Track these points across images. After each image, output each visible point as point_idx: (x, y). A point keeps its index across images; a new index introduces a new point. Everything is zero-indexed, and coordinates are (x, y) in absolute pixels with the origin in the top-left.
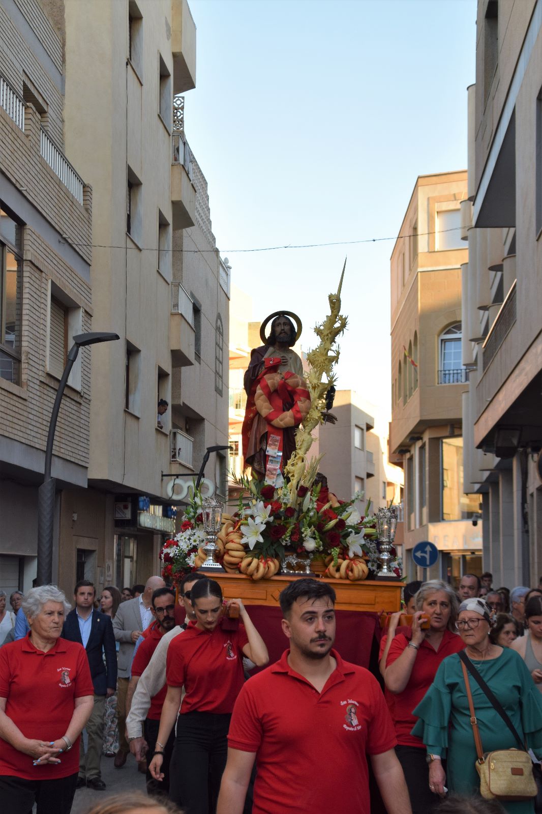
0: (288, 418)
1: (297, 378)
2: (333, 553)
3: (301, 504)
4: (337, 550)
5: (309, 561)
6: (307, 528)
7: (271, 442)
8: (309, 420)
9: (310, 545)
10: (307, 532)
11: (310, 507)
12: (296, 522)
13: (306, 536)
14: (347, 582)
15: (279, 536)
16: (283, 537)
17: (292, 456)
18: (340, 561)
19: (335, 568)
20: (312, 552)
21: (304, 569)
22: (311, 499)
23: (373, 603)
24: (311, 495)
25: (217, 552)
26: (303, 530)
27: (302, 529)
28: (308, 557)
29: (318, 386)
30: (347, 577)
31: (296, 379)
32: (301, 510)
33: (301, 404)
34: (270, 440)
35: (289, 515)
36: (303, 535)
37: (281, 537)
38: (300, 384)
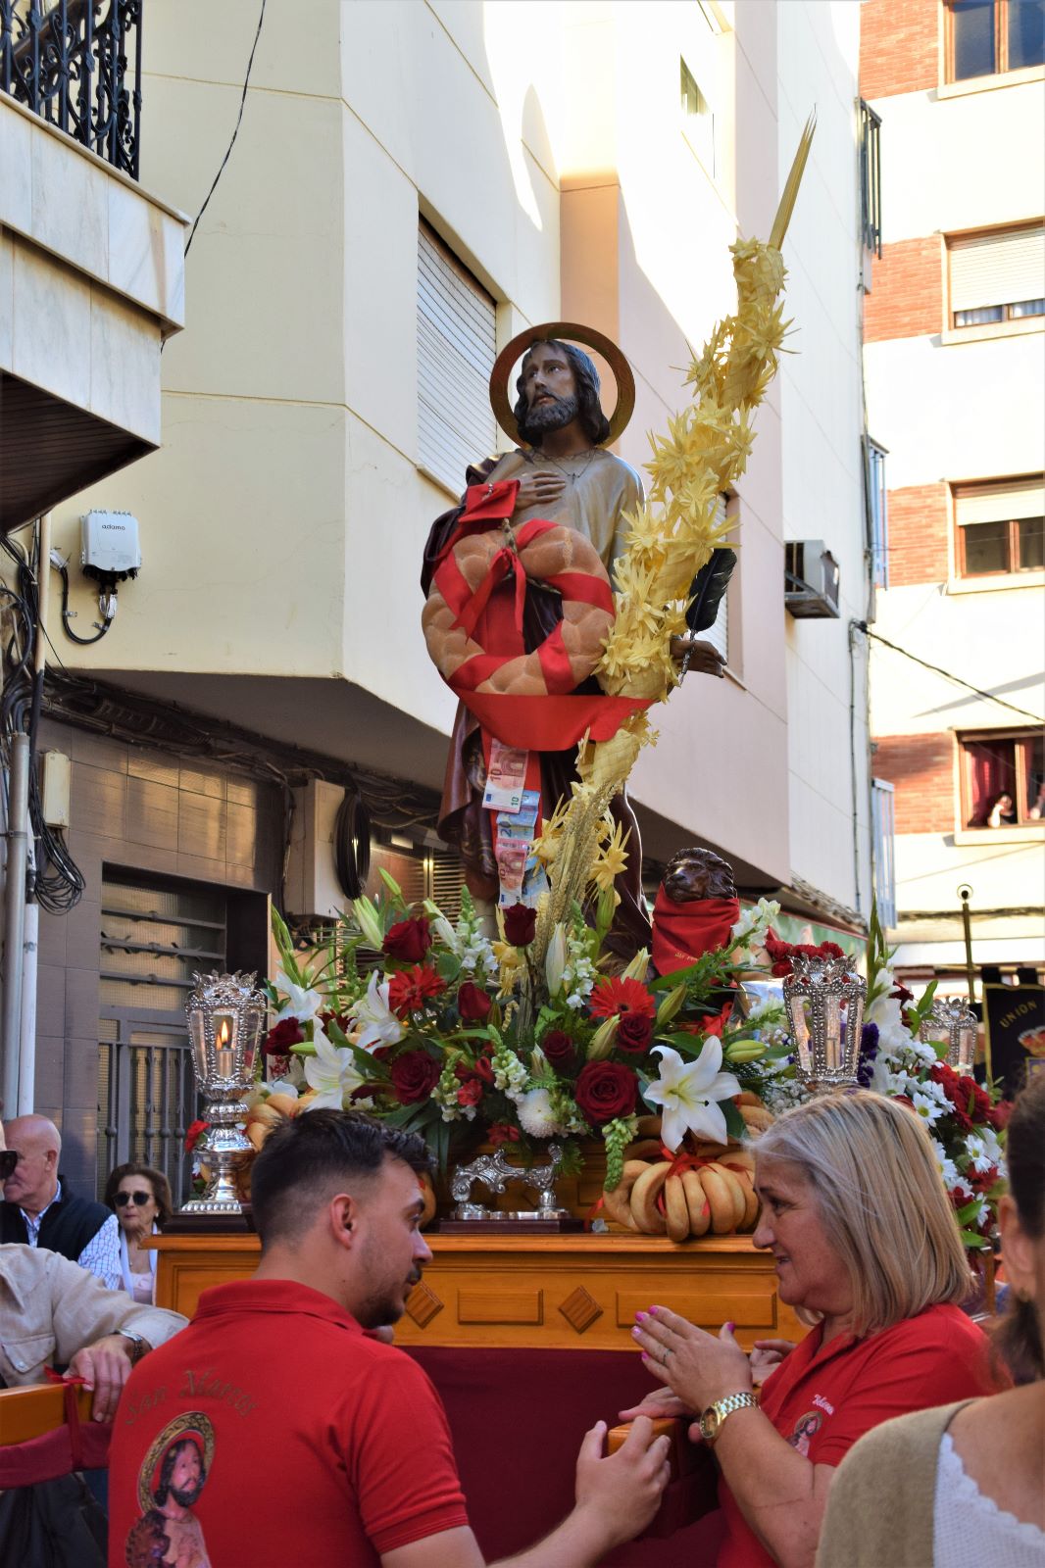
0: (524, 675)
1: (558, 537)
2: (609, 1139)
4: (619, 1126)
5: (549, 1170)
7: (498, 766)
8: (611, 671)
9: (537, 1114)
10: (510, 1069)
13: (508, 1085)
14: (665, 1245)
18: (632, 1166)
19: (620, 1194)
20: (554, 1138)
21: (536, 1206)
22: (568, 949)
23: (769, 1322)
25: (238, 1159)
28: (546, 1160)
30: (660, 1230)
31: (555, 544)
33: (575, 623)
34: (493, 757)
38: (568, 555)
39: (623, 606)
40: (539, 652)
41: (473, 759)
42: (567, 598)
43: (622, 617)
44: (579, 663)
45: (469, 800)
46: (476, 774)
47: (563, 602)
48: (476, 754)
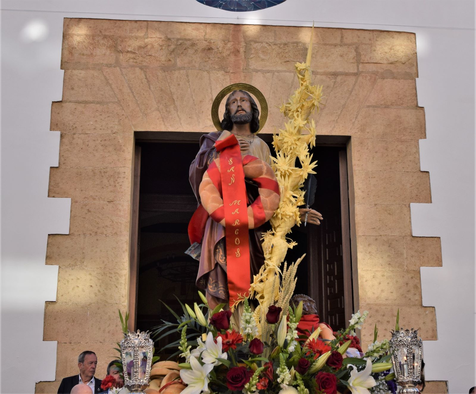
3: (274, 335)
6: (284, 369)
8: (280, 216)
11: (289, 338)
12: (268, 361)
13: (282, 380)
15: (239, 385)
16: (246, 386)
17: (261, 271)
24: (288, 320)
26: (278, 371)
27: (276, 370)
29: (290, 174)
31: (259, 165)
32: (274, 344)
33: (265, 198)
35: (255, 351)
36: (279, 380)
37: (243, 387)
38: (264, 171)
39: (282, 191)
40: (251, 206)
41: (218, 250)
42: (260, 187)
43: (282, 195)
44: (268, 214)
45: (213, 268)
46: (219, 257)
47: (259, 189)
48: (219, 249)
